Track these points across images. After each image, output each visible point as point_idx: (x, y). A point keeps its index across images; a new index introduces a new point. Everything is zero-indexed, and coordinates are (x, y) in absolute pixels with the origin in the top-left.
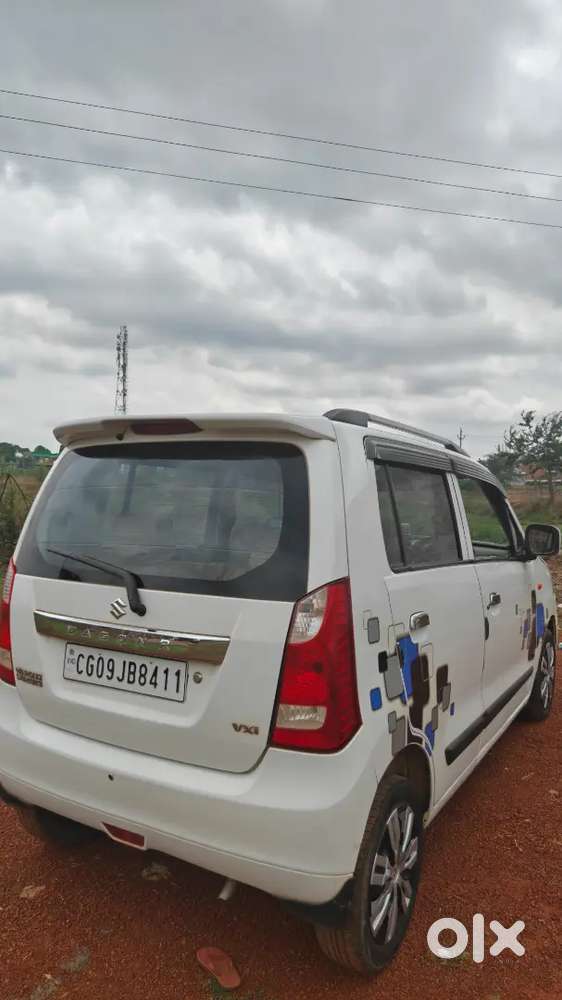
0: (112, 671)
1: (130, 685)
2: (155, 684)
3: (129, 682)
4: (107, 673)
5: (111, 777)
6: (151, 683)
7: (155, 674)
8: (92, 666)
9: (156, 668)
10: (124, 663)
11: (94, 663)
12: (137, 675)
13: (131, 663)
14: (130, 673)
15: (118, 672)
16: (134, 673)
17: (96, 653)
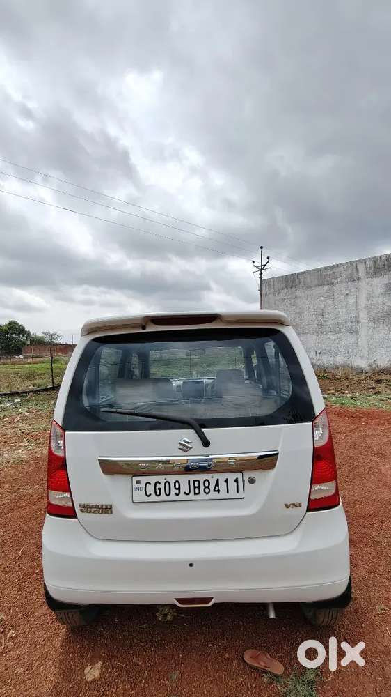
0: (179, 489)
1: (196, 496)
2: (218, 491)
3: (195, 494)
4: (174, 491)
5: (191, 565)
6: (215, 491)
7: (217, 484)
8: (160, 489)
9: (218, 480)
10: (189, 481)
11: (162, 486)
12: (202, 487)
13: (195, 481)
14: (195, 487)
15: (184, 488)
16: (199, 487)
17: (162, 479)
